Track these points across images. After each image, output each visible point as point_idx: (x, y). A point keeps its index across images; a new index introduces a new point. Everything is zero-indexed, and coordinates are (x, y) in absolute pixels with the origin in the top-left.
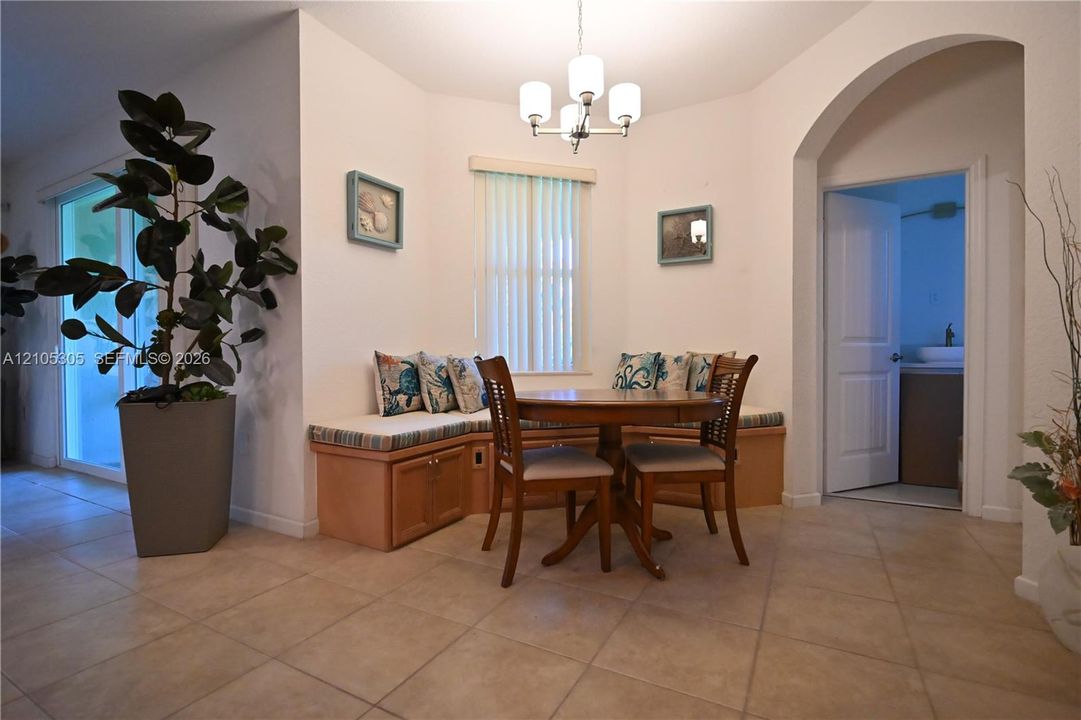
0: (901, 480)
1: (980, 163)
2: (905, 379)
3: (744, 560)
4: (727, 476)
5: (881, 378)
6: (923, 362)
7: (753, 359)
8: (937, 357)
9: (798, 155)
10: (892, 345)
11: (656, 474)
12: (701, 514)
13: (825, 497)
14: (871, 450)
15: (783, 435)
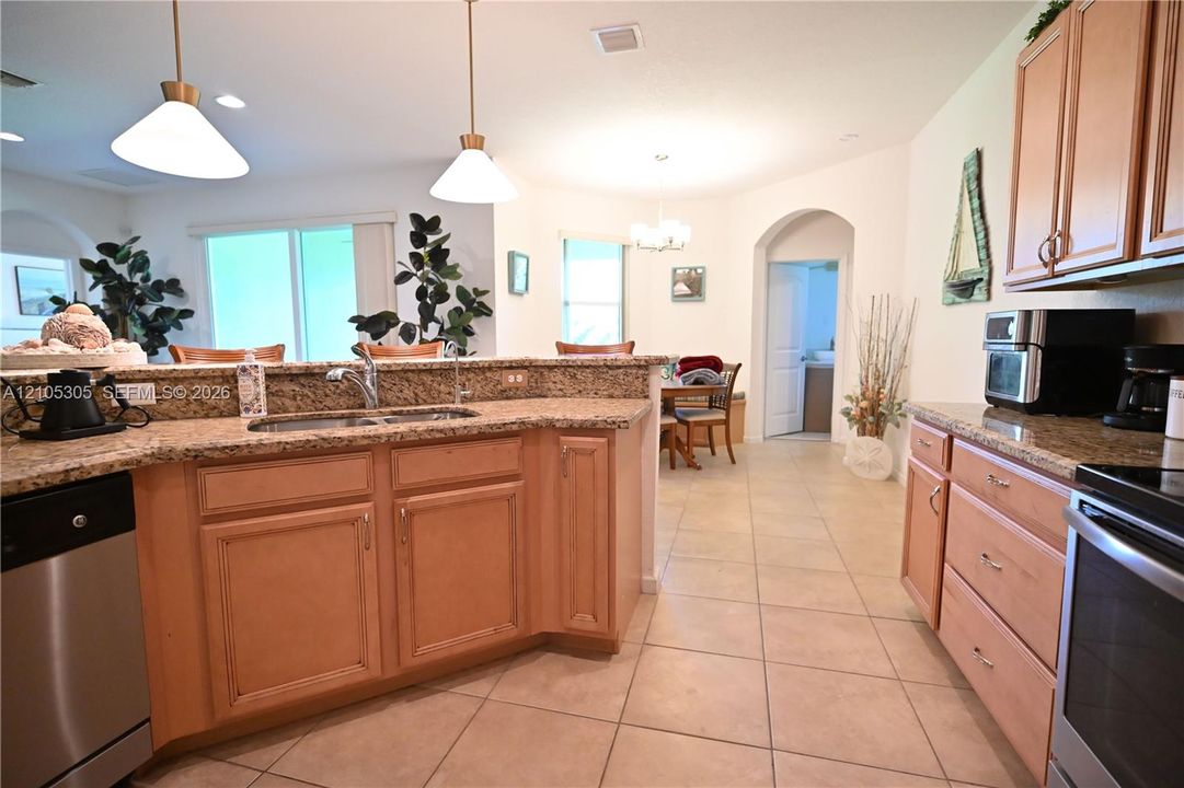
0: (804, 430)
1: (846, 259)
2: (808, 371)
3: (733, 462)
4: (726, 422)
5: (795, 371)
6: (817, 360)
7: (740, 365)
8: (824, 357)
9: (756, 246)
10: (801, 352)
11: (695, 422)
12: (709, 449)
13: (765, 438)
14: (789, 412)
15: (744, 404)
